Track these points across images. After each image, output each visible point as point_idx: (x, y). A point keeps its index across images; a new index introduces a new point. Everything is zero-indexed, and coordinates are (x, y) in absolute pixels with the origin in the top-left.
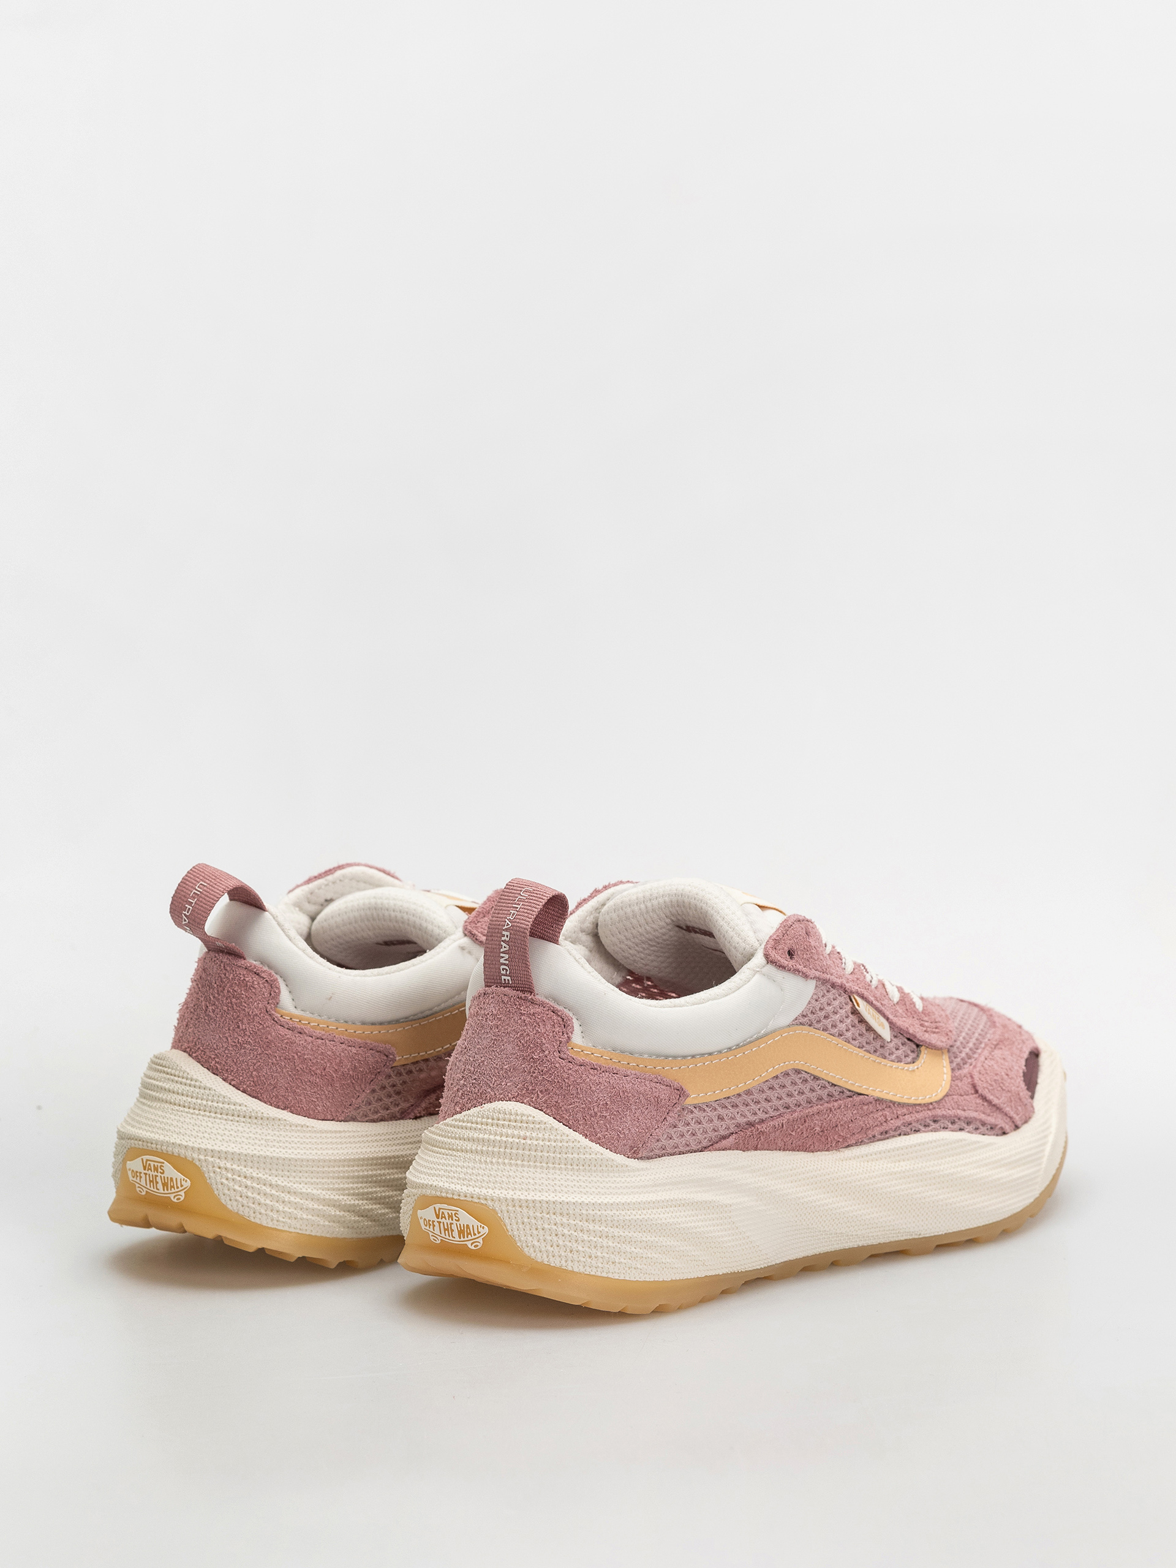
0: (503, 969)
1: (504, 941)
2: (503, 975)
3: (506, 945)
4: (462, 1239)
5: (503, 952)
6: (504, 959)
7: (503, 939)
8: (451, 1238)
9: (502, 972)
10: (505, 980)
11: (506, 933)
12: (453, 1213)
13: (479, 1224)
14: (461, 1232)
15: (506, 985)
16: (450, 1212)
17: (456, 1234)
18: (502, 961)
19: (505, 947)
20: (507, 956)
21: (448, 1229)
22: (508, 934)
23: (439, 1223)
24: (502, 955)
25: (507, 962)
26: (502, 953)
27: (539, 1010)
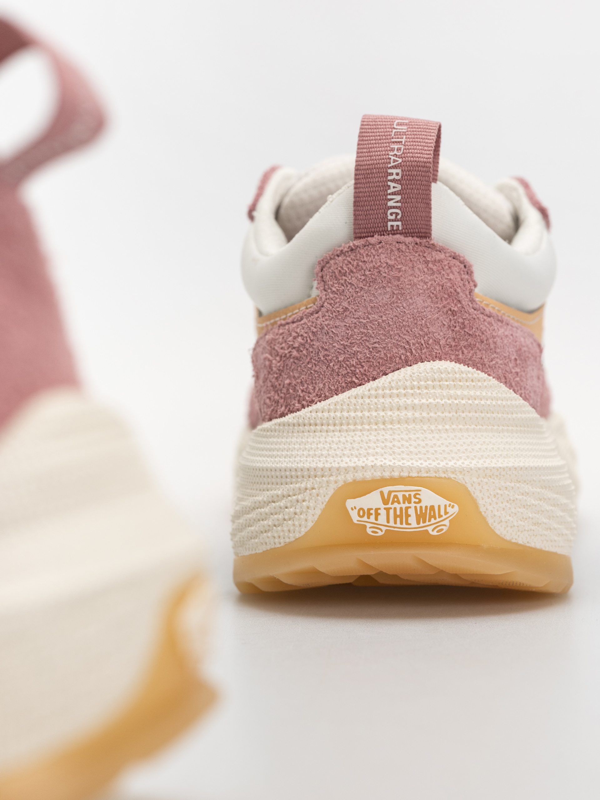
0: (391, 214)
1: (394, 181)
2: (390, 220)
3: (396, 185)
4: (422, 524)
5: (393, 194)
6: (394, 201)
7: (390, 178)
8: (404, 526)
9: (390, 217)
10: (392, 226)
11: (394, 171)
12: (413, 494)
13: (448, 503)
14: (421, 517)
15: (394, 232)
16: (407, 494)
17: (412, 520)
18: (390, 204)
19: (394, 187)
20: (398, 198)
21: (403, 516)
22: (399, 171)
23: (388, 510)
24: (389, 197)
25: (399, 204)
26: (390, 194)
27: (442, 256)
